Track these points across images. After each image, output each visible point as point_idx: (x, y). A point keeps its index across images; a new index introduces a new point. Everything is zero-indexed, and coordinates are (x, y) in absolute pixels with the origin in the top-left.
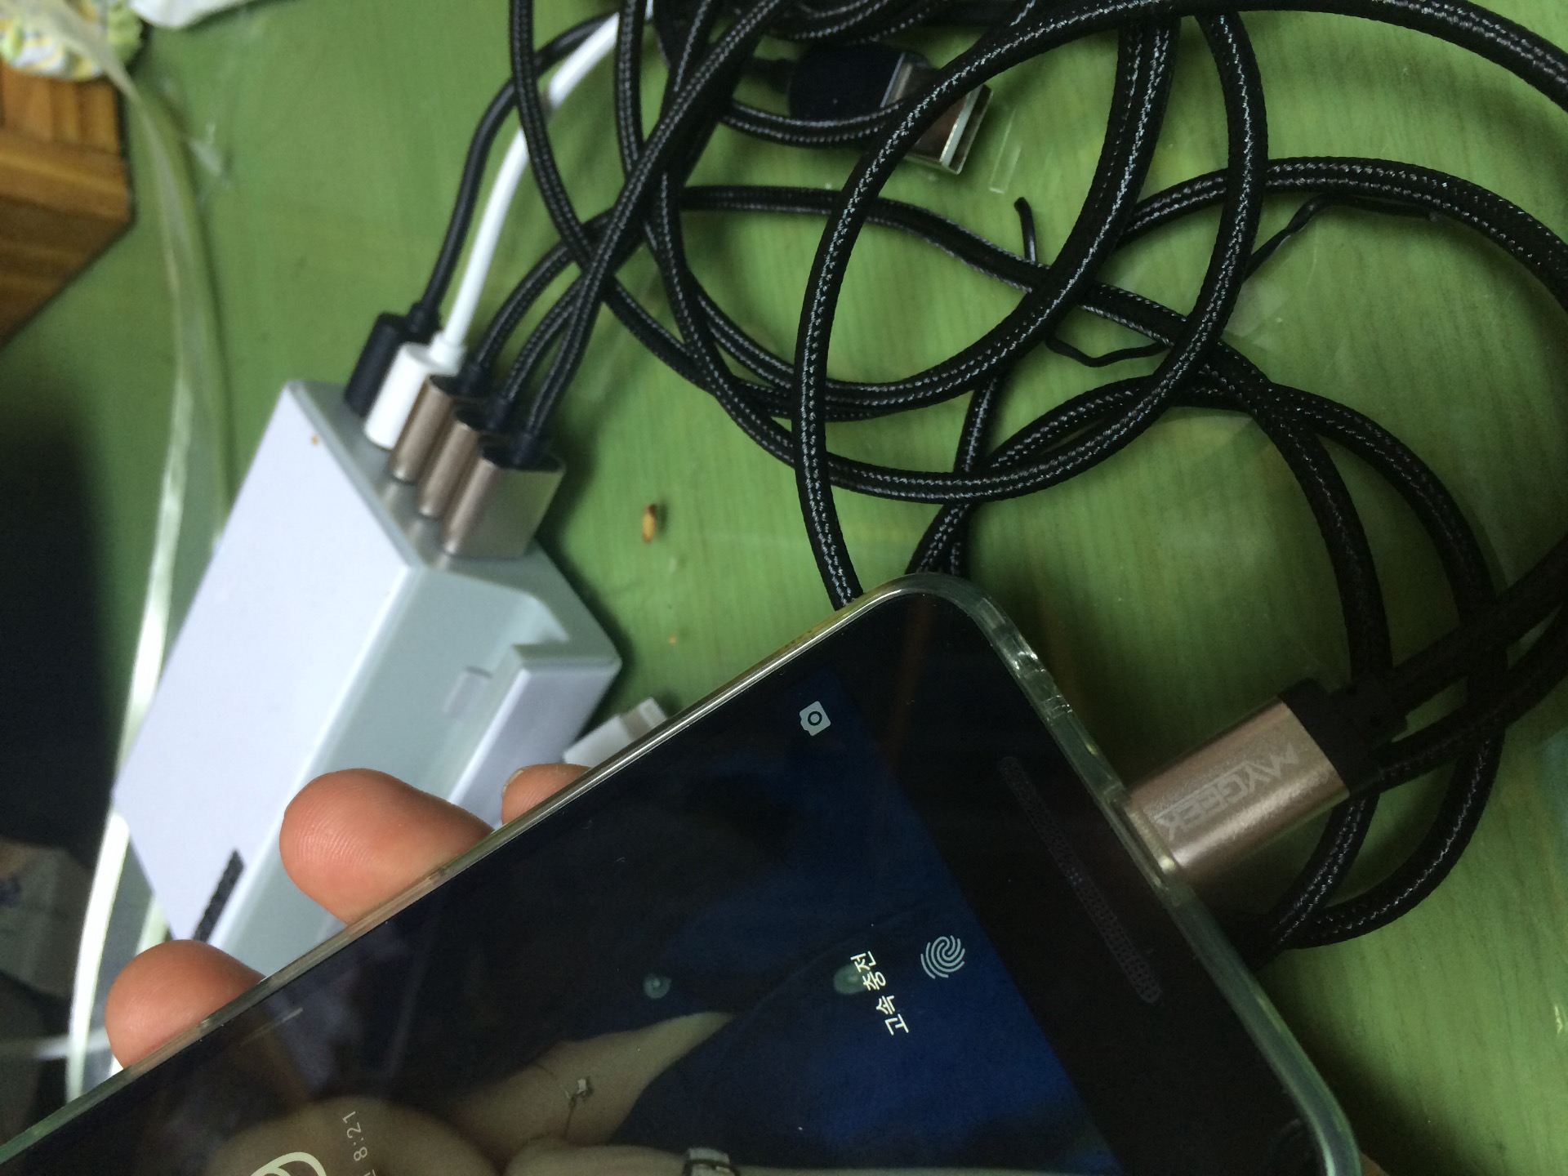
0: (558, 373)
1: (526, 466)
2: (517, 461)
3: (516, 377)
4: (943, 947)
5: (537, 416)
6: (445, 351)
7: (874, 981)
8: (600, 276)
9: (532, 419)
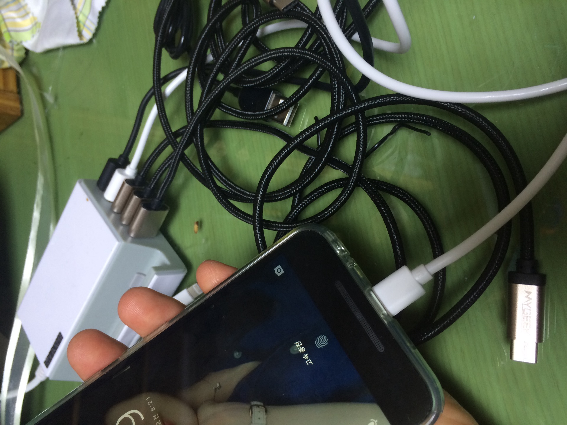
0: (167, 181)
1: (156, 210)
2: (154, 208)
3: (153, 181)
4: (321, 339)
5: (160, 194)
6: (130, 171)
7: (302, 350)
8: (180, 153)
9: (158, 195)
